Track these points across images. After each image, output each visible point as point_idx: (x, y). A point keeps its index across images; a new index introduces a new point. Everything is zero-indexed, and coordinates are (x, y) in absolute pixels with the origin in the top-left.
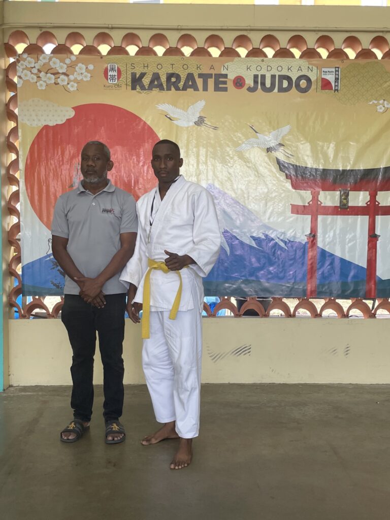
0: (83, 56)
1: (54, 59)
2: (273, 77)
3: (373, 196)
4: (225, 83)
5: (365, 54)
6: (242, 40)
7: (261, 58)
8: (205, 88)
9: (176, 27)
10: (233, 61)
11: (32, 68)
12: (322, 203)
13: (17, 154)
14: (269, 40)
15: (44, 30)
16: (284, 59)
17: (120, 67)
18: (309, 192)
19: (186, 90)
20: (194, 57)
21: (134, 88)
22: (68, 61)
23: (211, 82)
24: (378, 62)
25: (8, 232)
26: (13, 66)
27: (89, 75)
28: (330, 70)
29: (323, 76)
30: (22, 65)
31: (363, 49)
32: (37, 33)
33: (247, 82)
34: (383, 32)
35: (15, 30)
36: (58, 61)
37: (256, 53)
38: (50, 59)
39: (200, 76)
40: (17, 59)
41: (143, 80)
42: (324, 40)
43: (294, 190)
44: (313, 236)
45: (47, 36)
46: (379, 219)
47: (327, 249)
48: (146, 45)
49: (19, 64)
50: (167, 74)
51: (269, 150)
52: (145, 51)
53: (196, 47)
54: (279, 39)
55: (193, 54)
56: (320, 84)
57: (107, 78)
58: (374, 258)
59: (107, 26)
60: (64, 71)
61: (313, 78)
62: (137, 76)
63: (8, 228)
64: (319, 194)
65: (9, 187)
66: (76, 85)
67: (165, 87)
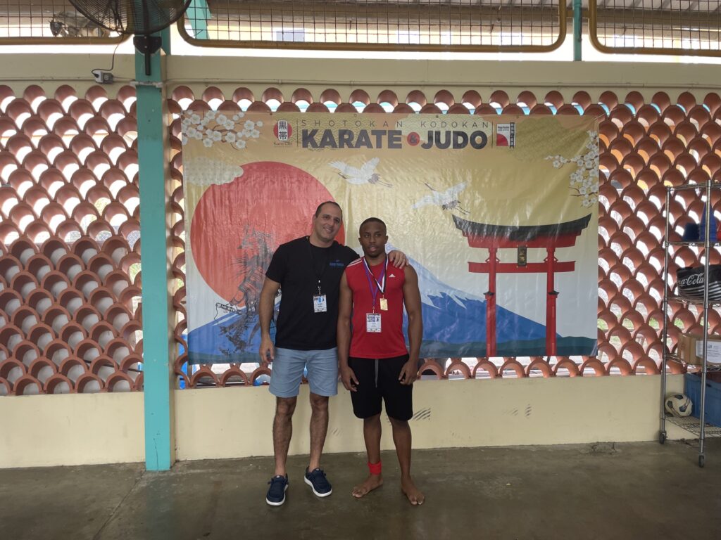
0: (252, 113)
1: (221, 116)
2: (448, 133)
3: (551, 253)
4: (399, 139)
5: (540, 110)
6: (416, 95)
7: (436, 114)
8: (379, 146)
9: (349, 83)
10: (407, 117)
11: (198, 125)
12: (499, 260)
13: (182, 214)
14: (443, 95)
15: (210, 86)
16: (459, 115)
17: (291, 124)
18: (487, 250)
19: (359, 147)
20: (366, 114)
21: (305, 146)
22: (235, 118)
23: (385, 139)
24: (553, 118)
25: (173, 297)
26: (176, 123)
27: (258, 132)
28: (505, 125)
29: (499, 132)
30: (187, 122)
31: (537, 104)
32: (204, 88)
33: (421, 139)
34: (558, 87)
35: (179, 86)
36: (225, 118)
37: (429, 109)
38: (217, 116)
39: (374, 132)
40: (182, 116)
41: (315, 137)
42: (499, 96)
43: (471, 248)
44: (491, 294)
45: (213, 91)
46: (558, 276)
47: (506, 307)
48: (317, 101)
49: (184, 121)
50: (339, 131)
51: (444, 207)
52: (316, 108)
53: (369, 103)
54: (453, 94)
55: (365, 110)
56: (495, 139)
57: (277, 136)
58: (553, 316)
59: (276, 81)
60: (232, 128)
61: (488, 135)
62: (309, 133)
63: (173, 293)
64: (496, 251)
65: (173, 250)
66: (244, 142)
67: (338, 144)
